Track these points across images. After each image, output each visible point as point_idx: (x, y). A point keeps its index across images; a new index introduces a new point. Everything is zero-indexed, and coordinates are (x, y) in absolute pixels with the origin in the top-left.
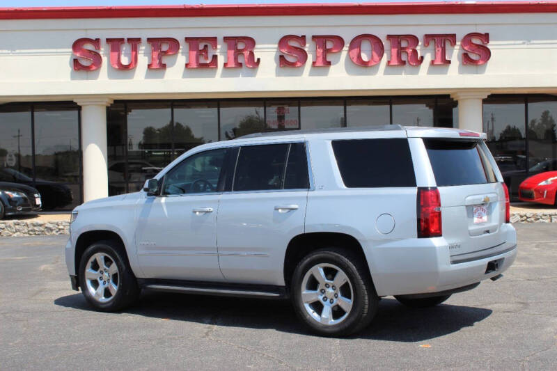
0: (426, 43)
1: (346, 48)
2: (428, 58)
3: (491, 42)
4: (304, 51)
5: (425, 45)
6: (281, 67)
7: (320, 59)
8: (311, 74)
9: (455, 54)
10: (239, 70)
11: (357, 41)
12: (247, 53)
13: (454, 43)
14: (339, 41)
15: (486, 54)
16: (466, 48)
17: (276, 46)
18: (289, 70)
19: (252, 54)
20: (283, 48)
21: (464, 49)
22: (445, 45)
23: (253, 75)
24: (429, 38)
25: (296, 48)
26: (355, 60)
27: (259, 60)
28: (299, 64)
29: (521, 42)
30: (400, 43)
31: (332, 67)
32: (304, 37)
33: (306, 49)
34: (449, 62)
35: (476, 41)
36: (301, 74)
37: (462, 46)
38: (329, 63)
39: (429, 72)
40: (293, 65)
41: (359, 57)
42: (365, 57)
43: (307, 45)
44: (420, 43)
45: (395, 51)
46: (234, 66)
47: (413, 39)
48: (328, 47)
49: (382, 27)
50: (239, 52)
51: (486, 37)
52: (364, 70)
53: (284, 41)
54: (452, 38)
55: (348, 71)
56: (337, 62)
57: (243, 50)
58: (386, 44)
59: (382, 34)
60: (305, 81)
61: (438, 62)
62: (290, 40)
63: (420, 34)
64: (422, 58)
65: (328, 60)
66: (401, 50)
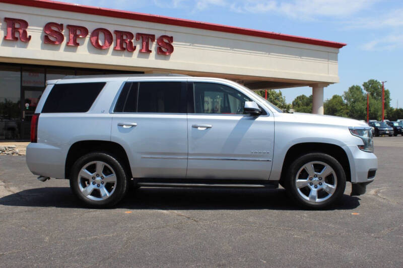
0: (138, 38)
1: (88, 36)
2: (138, 47)
3: (174, 42)
4: (62, 34)
5: (136, 40)
6: (45, 43)
7: (72, 41)
8: (65, 50)
9: (153, 46)
10: (15, 42)
11: (96, 32)
12: (21, 31)
13: (153, 40)
14: (85, 31)
15: (171, 49)
16: (160, 44)
17: (42, 29)
18: (50, 46)
19: (25, 32)
20: (46, 31)
21: (158, 44)
22: (148, 41)
23: (25, 47)
24: (140, 35)
25: (56, 32)
26: (94, 44)
27: (30, 37)
28: (57, 43)
29: (189, 44)
30: (122, 37)
31: (79, 47)
32: (62, 25)
33: (63, 33)
34: (151, 51)
35: (166, 41)
36: (58, 49)
37: (158, 43)
38: (78, 44)
39: (138, 57)
40: (53, 43)
41: (97, 42)
42: (101, 43)
43: (64, 31)
44: (134, 38)
45: (119, 41)
46: (11, 39)
47: (130, 35)
48: (77, 34)
49: (112, 25)
50: (15, 30)
51: (171, 39)
52: (99, 51)
53: (48, 26)
54: (152, 37)
55: (90, 51)
56: (83, 44)
57: (18, 29)
58: (114, 36)
59: (111, 29)
60: (61, 55)
61: (144, 51)
62: (52, 26)
63: (134, 31)
64: (135, 47)
65: (78, 42)
66: (122, 41)
